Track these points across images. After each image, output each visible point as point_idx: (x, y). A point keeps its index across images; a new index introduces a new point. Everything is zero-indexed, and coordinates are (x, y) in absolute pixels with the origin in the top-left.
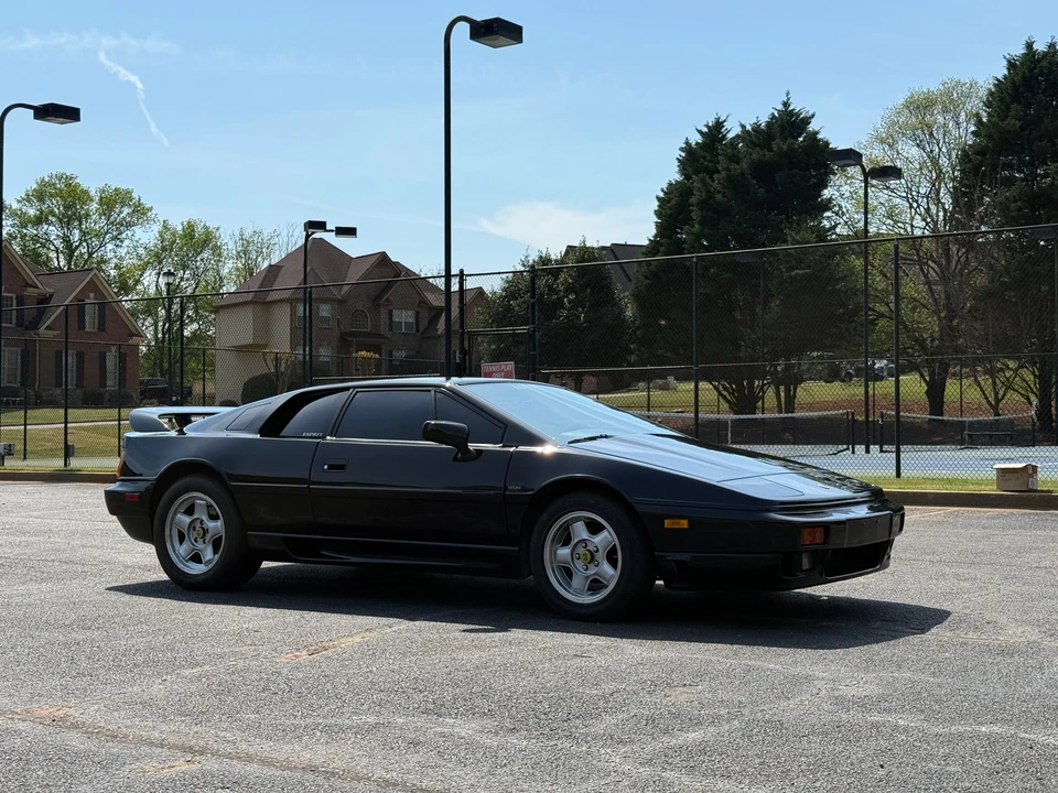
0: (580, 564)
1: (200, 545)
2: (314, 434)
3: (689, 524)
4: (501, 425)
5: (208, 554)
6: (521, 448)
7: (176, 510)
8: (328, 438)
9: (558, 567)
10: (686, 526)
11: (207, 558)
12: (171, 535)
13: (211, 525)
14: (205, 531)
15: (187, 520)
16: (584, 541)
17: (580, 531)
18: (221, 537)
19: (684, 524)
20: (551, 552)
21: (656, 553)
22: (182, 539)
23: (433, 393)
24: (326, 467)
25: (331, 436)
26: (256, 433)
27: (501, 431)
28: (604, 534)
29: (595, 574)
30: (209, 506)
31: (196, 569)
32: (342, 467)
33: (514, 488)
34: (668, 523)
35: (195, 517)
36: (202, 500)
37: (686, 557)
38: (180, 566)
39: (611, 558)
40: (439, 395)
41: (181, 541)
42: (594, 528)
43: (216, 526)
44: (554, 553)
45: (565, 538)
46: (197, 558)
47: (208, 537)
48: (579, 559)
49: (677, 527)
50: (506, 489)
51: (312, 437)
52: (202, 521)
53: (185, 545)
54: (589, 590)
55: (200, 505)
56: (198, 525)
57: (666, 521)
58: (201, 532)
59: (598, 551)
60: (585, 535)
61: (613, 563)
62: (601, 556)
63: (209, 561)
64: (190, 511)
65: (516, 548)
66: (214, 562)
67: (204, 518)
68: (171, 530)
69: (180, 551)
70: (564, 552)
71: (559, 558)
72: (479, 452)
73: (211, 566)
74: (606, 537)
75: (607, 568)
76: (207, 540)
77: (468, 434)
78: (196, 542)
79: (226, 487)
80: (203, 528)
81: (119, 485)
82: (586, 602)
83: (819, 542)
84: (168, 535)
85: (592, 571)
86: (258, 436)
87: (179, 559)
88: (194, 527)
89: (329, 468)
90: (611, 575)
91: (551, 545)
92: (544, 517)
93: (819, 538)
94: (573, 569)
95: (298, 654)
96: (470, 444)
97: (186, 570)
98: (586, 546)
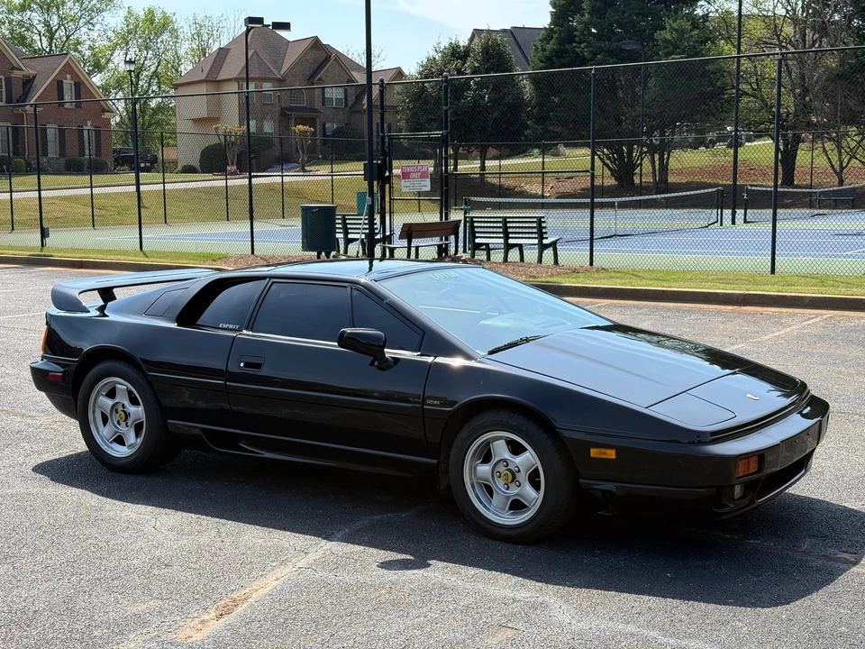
0: (500, 483)
1: (123, 428)
2: (231, 326)
3: (617, 453)
4: (419, 331)
5: (131, 438)
6: (440, 360)
7: (99, 392)
8: (245, 332)
9: (479, 483)
10: (614, 457)
11: (129, 443)
12: (94, 417)
13: (132, 409)
14: (127, 415)
15: (110, 402)
16: (505, 460)
17: (501, 450)
18: (142, 422)
19: (611, 454)
20: (471, 467)
21: (581, 481)
22: (105, 420)
23: (349, 289)
24: (242, 365)
25: (247, 329)
26: (173, 322)
27: (419, 338)
28: (526, 455)
29: (517, 495)
30: (130, 393)
31: (120, 452)
32: (258, 366)
33: (432, 405)
34: (594, 452)
35: (117, 400)
36: (122, 386)
37: (610, 486)
38: (104, 447)
39: (534, 479)
40: (355, 293)
41: (105, 424)
42: (516, 449)
43: (138, 412)
44: (473, 469)
46: (120, 440)
47: (130, 422)
48: (500, 477)
49: (604, 456)
50: (424, 401)
51: (227, 329)
52: (123, 405)
53: (108, 427)
54: (510, 509)
55: (121, 390)
56: (120, 408)
57: (592, 450)
58: (123, 415)
59: (519, 471)
60: (507, 455)
61: (536, 486)
62: (523, 477)
63: (131, 446)
64: (112, 394)
65: (435, 461)
66: (137, 447)
67: (127, 403)
68: (94, 412)
69: (103, 433)
70: (484, 469)
71: (479, 475)
72: (396, 360)
73: (133, 451)
74: (528, 459)
75: (529, 490)
76: (129, 424)
77: (385, 342)
78: (119, 424)
79: (145, 376)
80: (125, 412)
81: (45, 364)
82: (507, 523)
83: (752, 471)
84: (91, 417)
85: (514, 491)
86: (174, 325)
87: (103, 441)
88: (116, 410)
89: (245, 366)
90: (533, 497)
91: (472, 460)
92: (464, 433)
93: (753, 467)
94: (493, 487)
95: (206, 617)
96: (386, 350)
97: (110, 452)
98: (507, 466)
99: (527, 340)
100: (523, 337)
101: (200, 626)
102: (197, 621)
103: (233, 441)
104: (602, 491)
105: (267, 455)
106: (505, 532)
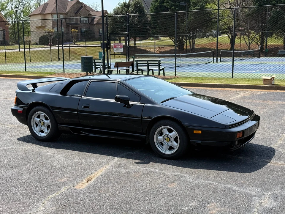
0: (165, 142)
1: (43, 128)
2: (78, 95)
3: (202, 132)
4: (139, 96)
5: (46, 130)
6: (146, 105)
7: (34, 116)
8: (83, 97)
9: (159, 142)
10: (201, 133)
12: (33, 124)
13: (46, 121)
14: (44, 123)
15: (38, 119)
16: (167, 135)
17: (165, 132)
18: (50, 125)
19: (200, 132)
21: (190, 140)
22: (37, 125)
23: (116, 83)
24: (83, 107)
25: (84, 96)
26: (59, 94)
27: (139, 98)
28: (174, 132)
29: (171, 145)
30: (45, 116)
31: (42, 135)
32: (88, 107)
33: (145, 118)
34: (195, 132)
35: (41, 119)
36: (42, 114)
37: (199, 142)
38: (37, 134)
39: (176, 140)
40: (118, 84)
41: (37, 127)
42: (170, 131)
43: (48, 122)
44: (157, 138)
45: (161, 134)
46: (42, 131)
47: (45, 125)
48: (165, 140)
49: (198, 133)
50: (142, 117)
51: (77, 96)
52: (43, 120)
53: (38, 127)
54: (169, 149)
55: (42, 115)
56: (42, 121)
57: (194, 131)
59: (171, 138)
60: (168, 133)
61: (177, 142)
62: (172, 139)
63: (46, 133)
64: (39, 117)
65: (145, 136)
66: (48, 133)
67: (44, 119)
68: (33, 123)
71: (159, 139)
72: (132, 105)
73: (47, 134)
74: (174, 134)
75: (174, 143)
76: (45, 126)
77: (129, 99)
78: (42, 126)
79: (50, 111)
80: (43, 122)
81: (15, 107)
82: (168, 154)
83: (241, 136)
84: (32, 124)
85: (170, 144)
86: (60, 95)
87: (36, 131)
88: (40, 122)
89: (84, 107)
90: (176, 145)
91: (157, 135)
92: (154, 127)
93: (241, 135)
94: (163, 143)
95: (83, 182)
96: (129, 102)
97: (39, 135)
98: (168, 136)
99: (171, 99)
100: (170, 97)
101: (82, 185)
102: (81, 183)
103: (78, 131)
104: (197, 143)
105: (91, 135)
106: (167, 156)
